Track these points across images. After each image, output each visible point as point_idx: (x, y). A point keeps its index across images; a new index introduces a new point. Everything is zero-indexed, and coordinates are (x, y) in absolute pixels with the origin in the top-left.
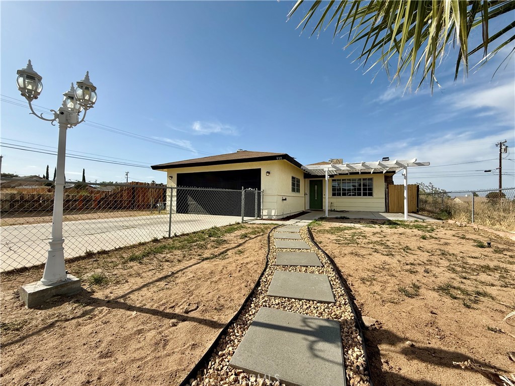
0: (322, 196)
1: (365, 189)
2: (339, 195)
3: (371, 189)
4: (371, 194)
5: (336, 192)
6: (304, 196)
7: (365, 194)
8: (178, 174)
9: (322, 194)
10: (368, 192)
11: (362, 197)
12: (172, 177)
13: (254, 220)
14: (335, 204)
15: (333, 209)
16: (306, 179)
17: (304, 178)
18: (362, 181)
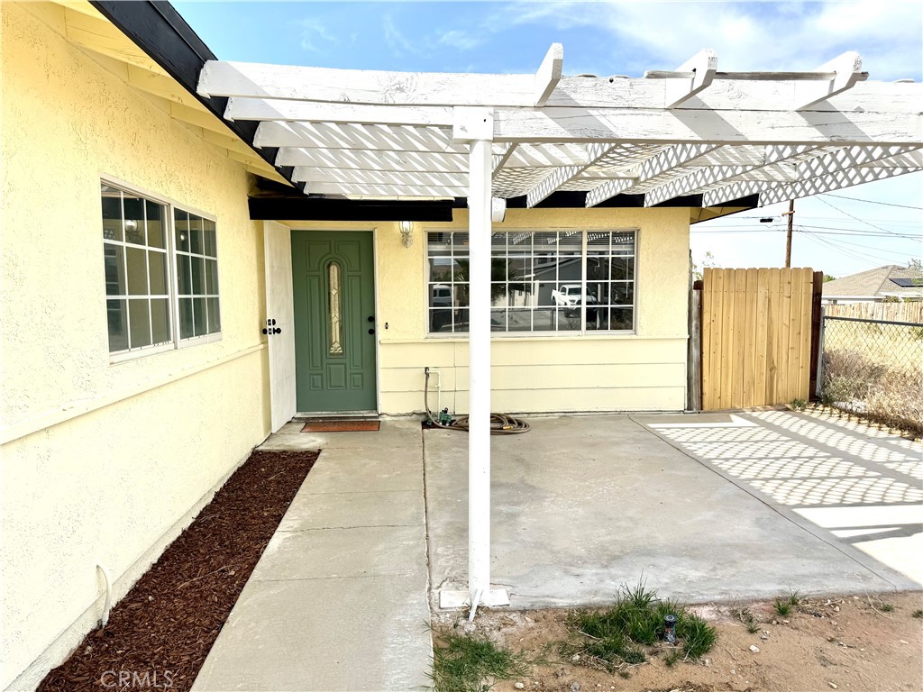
0: (372, 332)
3: (625, 293)
6: (257, 342)
9: (372, 319)
11: (583, 333)
14: (447, 380)
15: (437, 411)
16: (267, 223)
17: (252, 217)
18: (584, 248)
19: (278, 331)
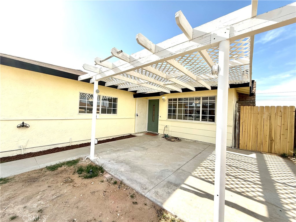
0: (158, 118)
2: (174, 117)
5: (172, 114)
6: (134, 117)
9: (158, 115)
10: (209, 116)
11: (200, 122)
15: (166, 135)
16: (137, 98)
18: (201, 101)
19: (137, 116)
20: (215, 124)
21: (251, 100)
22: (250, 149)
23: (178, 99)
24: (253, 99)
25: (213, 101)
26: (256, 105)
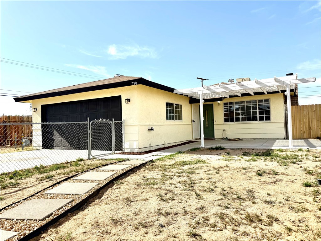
0: (213, 122)
1: (261, 113)
2: (232, 120)
3: (268, 112)
4: (268, 118)
5: (229, 118)
6: (191, 123)
7: (261, 119)
8: (42, 106)
9: (213, 120)
10: (265, 116)
11: (258, 121)
12: (37, 109)
13: (109, 154)
14: (228, 132)
15: (225, 138)
16: (192, 104)
17: (190, 103)
18: (257, 103)
19: (194, 122)
20: (270, 122)
21: (295, 100)
22: (298, 138)
23: (235, 102)
24: (296, 99)
25: (267, 103)
26: (299, 105)
